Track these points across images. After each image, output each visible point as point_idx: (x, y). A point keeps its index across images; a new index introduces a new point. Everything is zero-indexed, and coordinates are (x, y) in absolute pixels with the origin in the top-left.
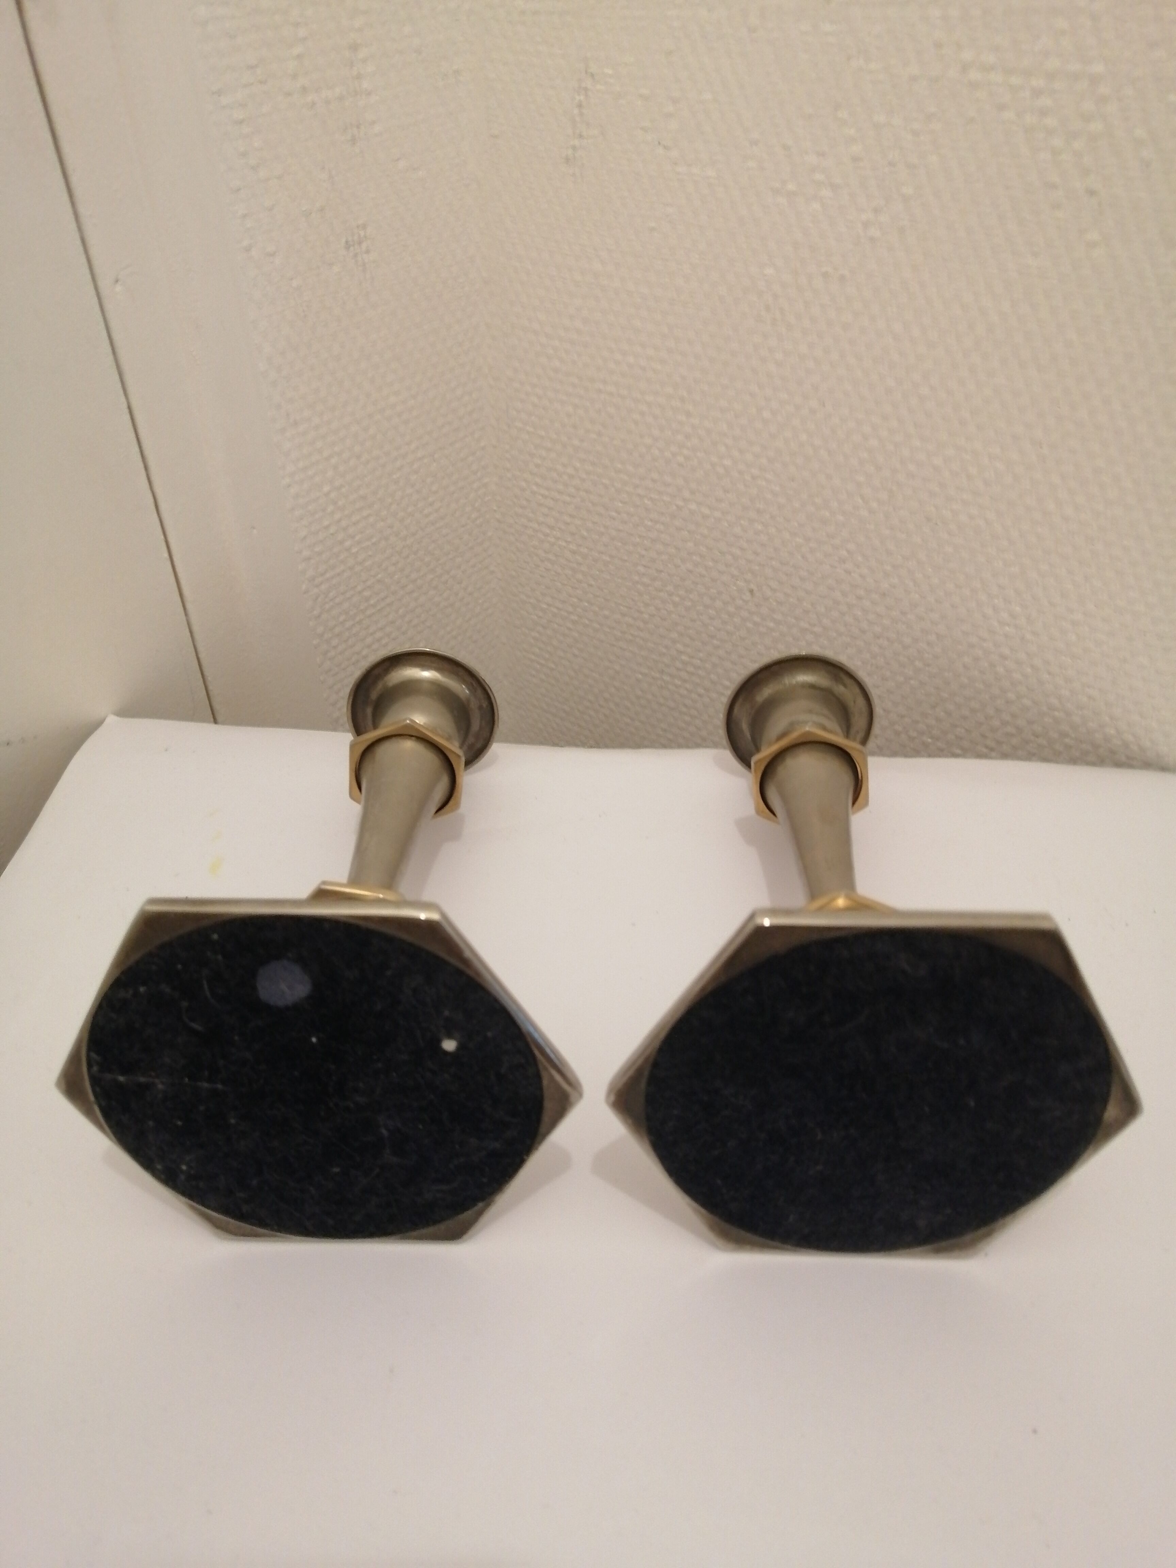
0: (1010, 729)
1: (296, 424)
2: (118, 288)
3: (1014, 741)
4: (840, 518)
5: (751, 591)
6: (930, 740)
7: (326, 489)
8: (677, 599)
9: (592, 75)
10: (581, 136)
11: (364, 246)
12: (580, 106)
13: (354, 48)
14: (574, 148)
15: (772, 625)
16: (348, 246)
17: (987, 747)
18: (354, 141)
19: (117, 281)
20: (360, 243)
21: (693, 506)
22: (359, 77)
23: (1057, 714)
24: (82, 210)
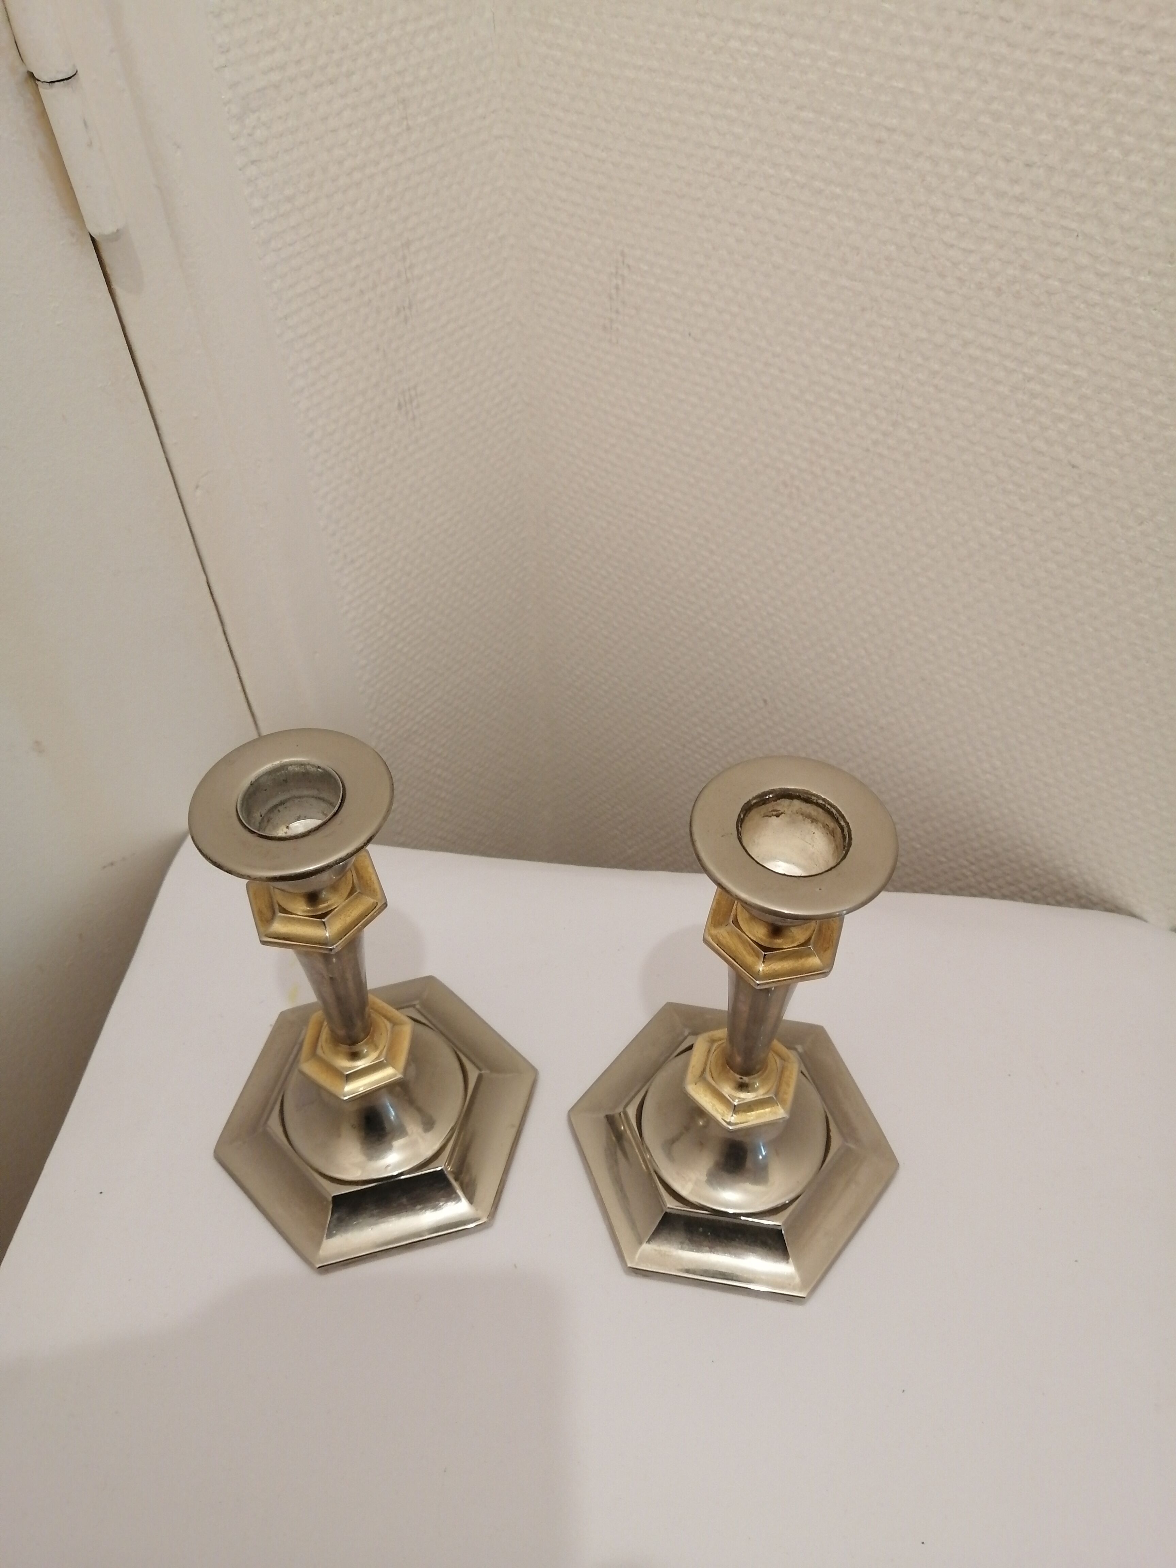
0: (988, 851)
1: (352, 561)
2: (199, 493)
3: (992, 861)
4: (846, 662)
5: (765, 701)
6: (918, 846)
7: (380, 607)
8: (698, 693)
9: (629, 267)
10: (617, 312)
11: (415, 404)
12: (617, 288)
13: (407, 244)
14: (611, 320)
15: (782, 730)
16: (400, 406)
17: (967, 860)
18: (406, 320)
19: (197, 487)
20: (411, 401)
21: (715, 625)
22: (411, 267)
23: (1028, 848)
24: (167, 440)
